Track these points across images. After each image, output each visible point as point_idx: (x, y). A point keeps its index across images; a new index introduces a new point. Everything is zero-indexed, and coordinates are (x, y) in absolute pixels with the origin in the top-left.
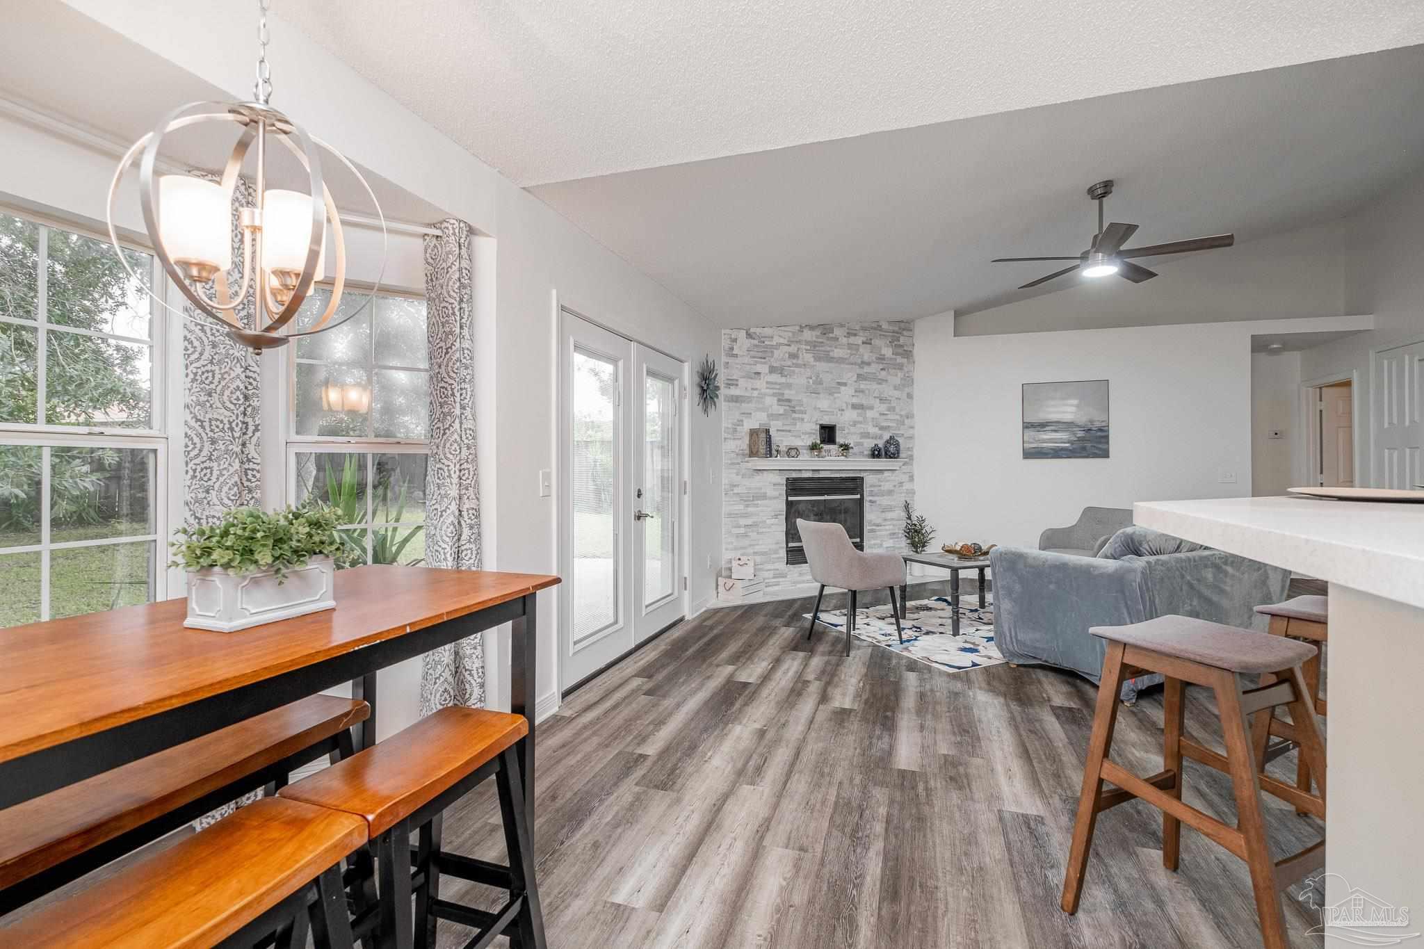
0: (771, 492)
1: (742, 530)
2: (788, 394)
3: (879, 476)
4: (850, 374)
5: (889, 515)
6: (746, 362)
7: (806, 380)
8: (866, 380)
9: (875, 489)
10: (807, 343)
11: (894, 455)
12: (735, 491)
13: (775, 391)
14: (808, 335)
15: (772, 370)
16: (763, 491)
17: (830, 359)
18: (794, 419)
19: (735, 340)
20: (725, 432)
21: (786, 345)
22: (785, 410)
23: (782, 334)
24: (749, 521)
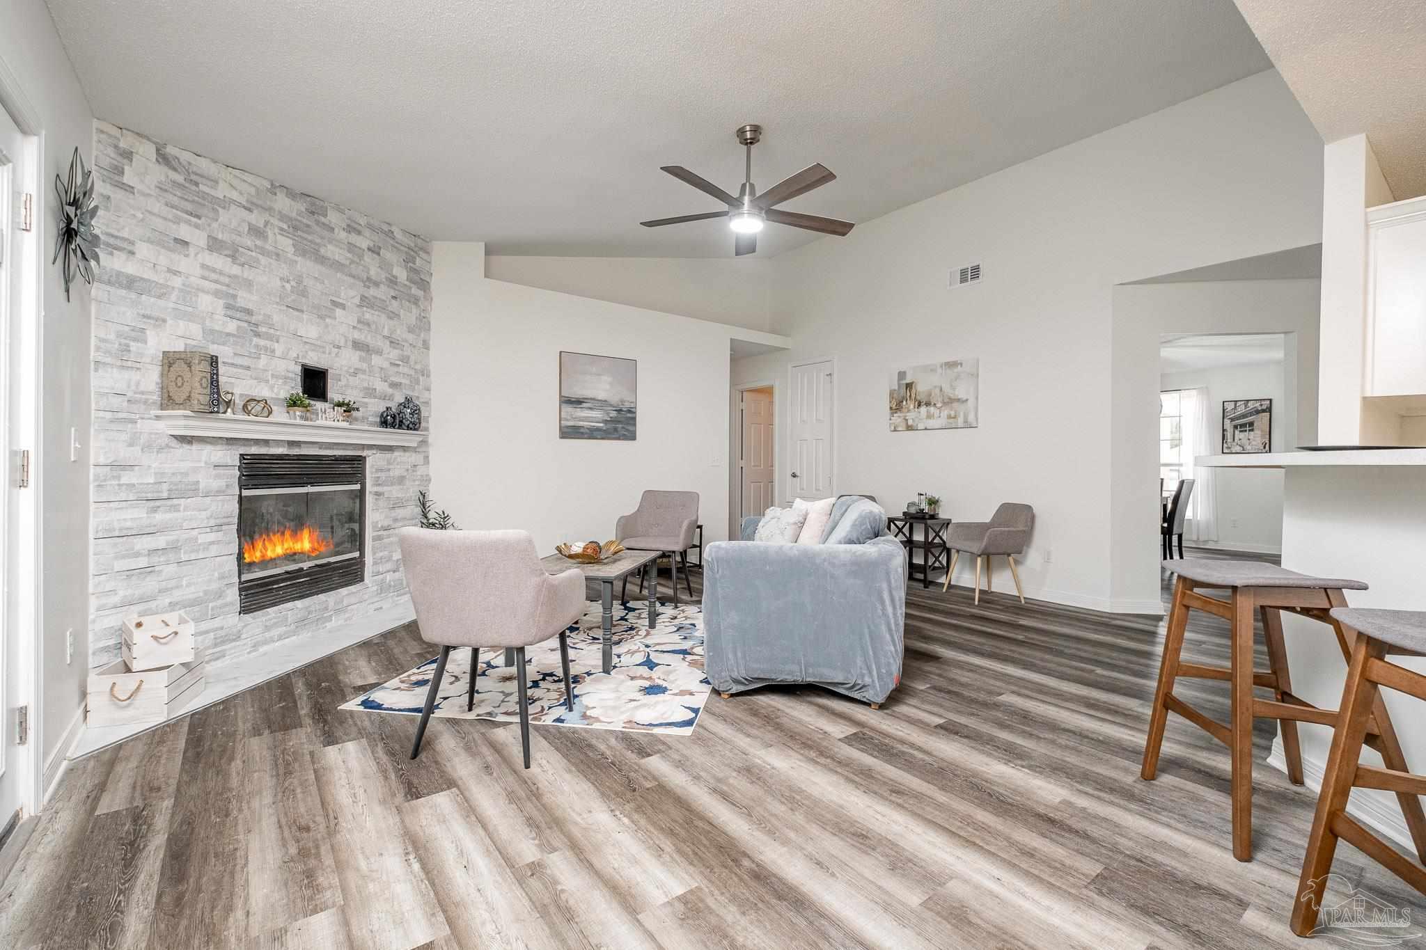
0: (208, 481)
1: (143, 562)
2: (245, 299)
3: (388, 455)
4: (352, 293)
5: (401, 513)
6: (156, 211)
7: (279, 283)
8: (372, 308)
9: (383, 475)
10: (283, 217)
11: (414, 426)
12: (124, 480)
13: (219, 287)
14: (282, 203)
15: (215, 245)
16: (191, 478)
17: (321, 260)
18: (257, 346)
19: (128, 155)
20: (98, 349)
21: (246, 208)
22: (239, 327)
23: (235, 182)
24: (160, 541)
